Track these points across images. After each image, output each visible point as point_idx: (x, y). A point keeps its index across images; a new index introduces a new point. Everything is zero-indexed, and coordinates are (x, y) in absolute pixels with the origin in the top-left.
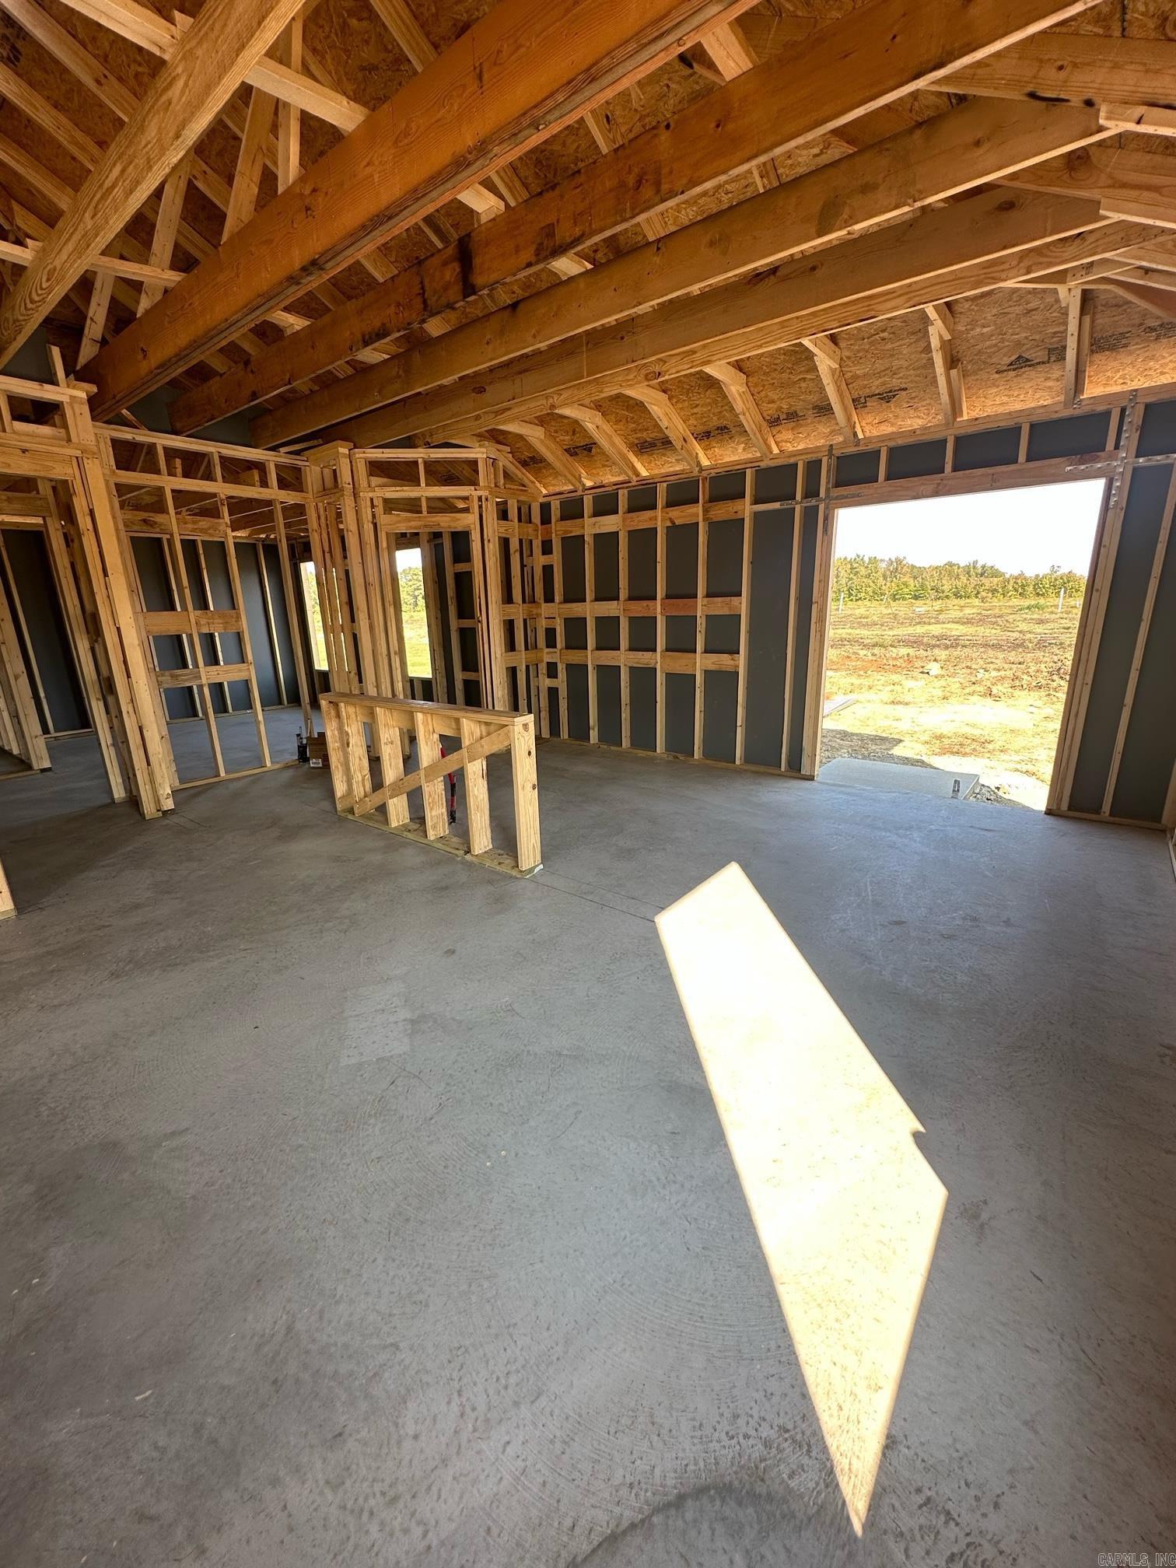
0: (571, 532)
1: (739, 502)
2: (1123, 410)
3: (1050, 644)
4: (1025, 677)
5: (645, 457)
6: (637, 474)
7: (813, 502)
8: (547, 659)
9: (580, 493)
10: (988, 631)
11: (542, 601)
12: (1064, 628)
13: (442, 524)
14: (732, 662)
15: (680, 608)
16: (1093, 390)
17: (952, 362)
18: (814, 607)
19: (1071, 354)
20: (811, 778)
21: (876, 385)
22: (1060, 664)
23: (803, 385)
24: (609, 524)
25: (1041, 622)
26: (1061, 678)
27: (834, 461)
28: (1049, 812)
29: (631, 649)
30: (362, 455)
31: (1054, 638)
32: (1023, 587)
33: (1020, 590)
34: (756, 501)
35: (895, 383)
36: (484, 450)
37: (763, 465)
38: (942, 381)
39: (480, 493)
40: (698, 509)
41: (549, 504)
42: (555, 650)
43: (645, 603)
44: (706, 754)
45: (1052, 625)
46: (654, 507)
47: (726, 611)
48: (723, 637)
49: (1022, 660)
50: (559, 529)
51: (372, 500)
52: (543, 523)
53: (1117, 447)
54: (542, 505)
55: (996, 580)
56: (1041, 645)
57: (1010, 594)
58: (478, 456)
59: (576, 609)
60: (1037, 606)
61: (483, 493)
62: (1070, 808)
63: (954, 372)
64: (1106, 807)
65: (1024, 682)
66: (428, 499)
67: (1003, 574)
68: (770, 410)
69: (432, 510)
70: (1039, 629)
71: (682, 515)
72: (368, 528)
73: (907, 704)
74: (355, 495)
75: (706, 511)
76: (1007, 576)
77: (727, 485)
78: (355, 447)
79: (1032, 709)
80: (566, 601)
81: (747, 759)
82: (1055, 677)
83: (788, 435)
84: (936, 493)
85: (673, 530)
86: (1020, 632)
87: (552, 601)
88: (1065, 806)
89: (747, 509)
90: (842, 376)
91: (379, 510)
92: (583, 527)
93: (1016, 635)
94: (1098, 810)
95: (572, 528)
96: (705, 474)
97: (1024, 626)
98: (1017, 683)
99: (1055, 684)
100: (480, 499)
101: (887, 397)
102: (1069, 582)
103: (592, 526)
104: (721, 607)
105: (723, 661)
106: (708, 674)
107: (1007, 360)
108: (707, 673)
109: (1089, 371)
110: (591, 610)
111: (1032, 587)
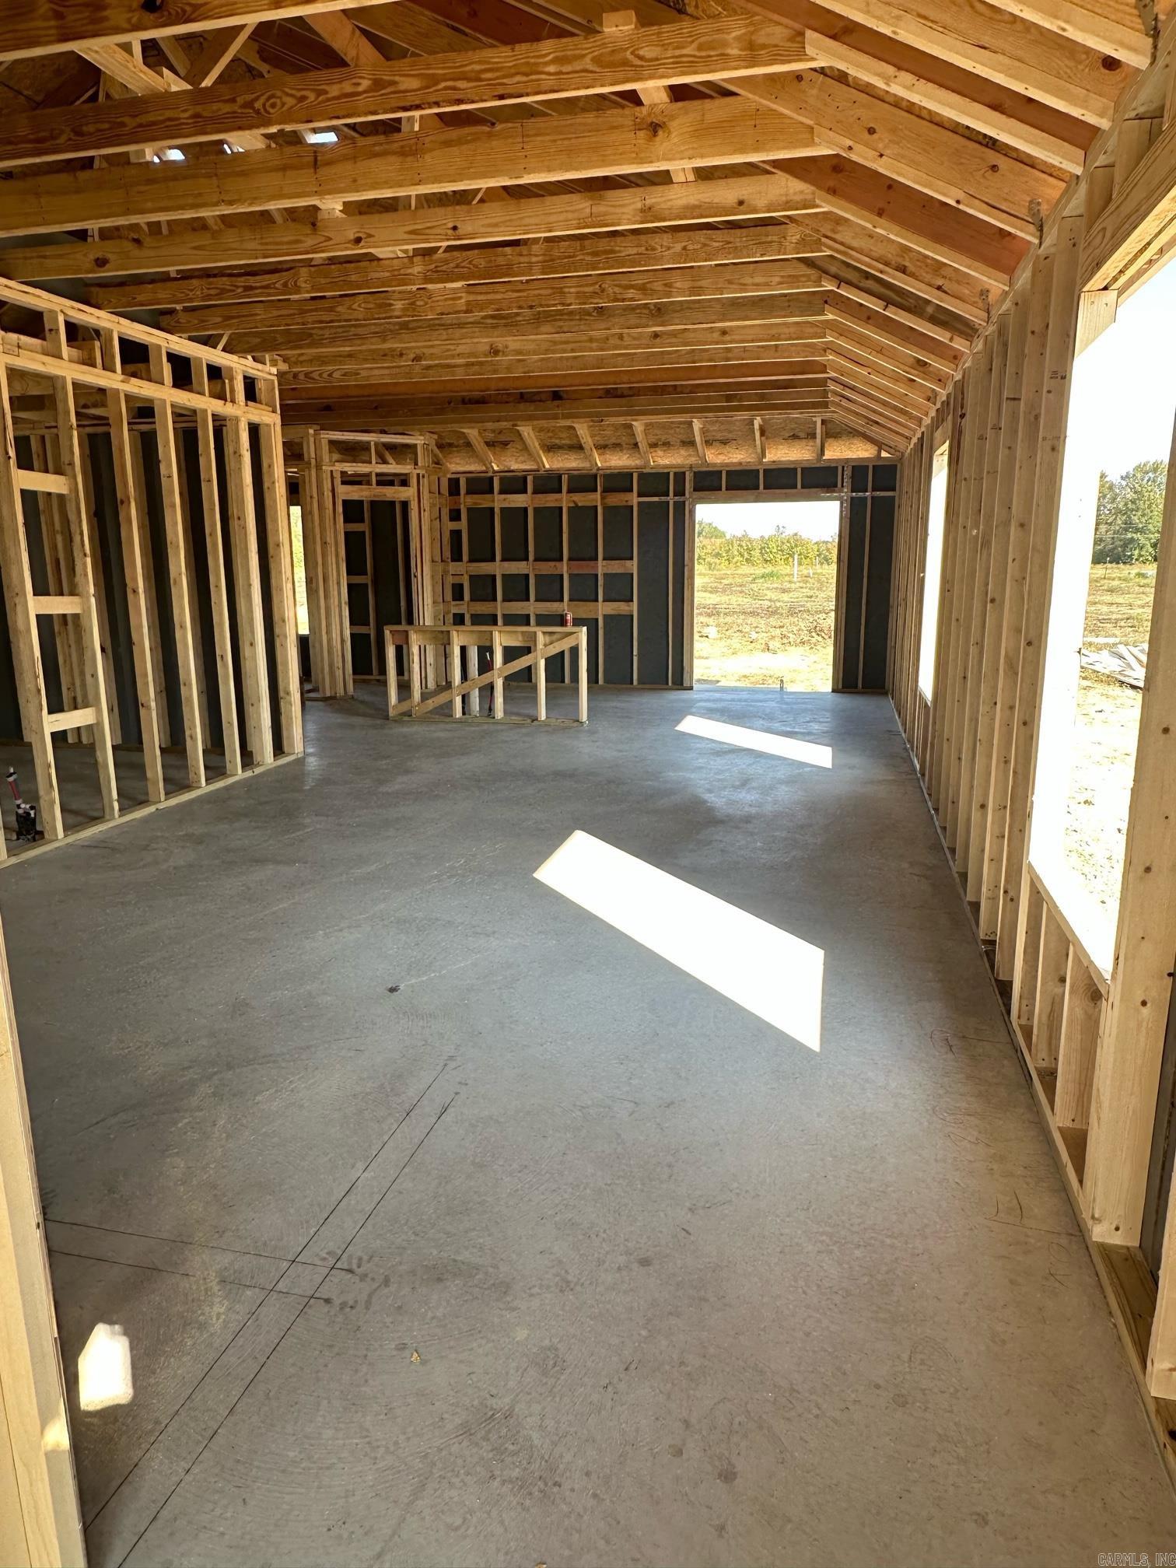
0: (480, 504)
1: (628, 494)
2: (843, 467)
3: (800, 611)
4: (790, 635)
5: (551, 454)
6: (544, 467)
7: (681, 499)
8: (455, 610)
9: (490, 474)
10: (740, 599)
11: (449, 560)
12: (808, 597)
13: (388, 495)
14: (627, 608)
15: (584, 568)
16: (829, 455)
17: (763, 433)
18: (686, 569)
19: (819, 436)
20: (691, 688)
21: (719, 436)
22: (815, 623)
23: (678, 430)
24: (518, 500)
25: (784, 591)
26: (818, 635)
27: (692, 474)
28: (834, 691)
29: (536, 600)
30: (326, 436)
31: (802, 606)
32: (749, 550)
33: (746, 556)
34: (640, 495)
35: (730, 436)
36: (422, 438)
37: (645, 471)
38: (758, 442)
39: (418, 471)
40: (598, 495)
41: (458, 480)
42: (461, 602)
43: (552, 564)
44: (606, 681)
45: (796, 594)
46: (560, 491)
47: (620, 571)
48: (619, 589)
49: (781, 624)
50: (466, 501)
51: (332, 471)
52: (451, 494)
53: (842, 486)
54: (450, 480)
55: (719, 541)
56: (792, 612)
57: (735, 560)
58: (418, 442)
59: (485, 568)
60: (771, 575)
61: (422, 472)
62: (843, 687)
63: (763, 438)
64: (860, 685)
65: (791, 640)
66: (377, 475)
67: (723, 535)
68: (653, 439)
69: (379, 483)
70: (785, 597)
71: (583, 499)
72: (328, 494)
73: (707, 658)
74: (319, 467)
75: (603, 498)
76: (728, 537)
77: (619, 482)
78: (322, 429)
79: (804, 658)
80: (471, 560)
81: (640, 682)
82: (814, 634)
83: (660, 453)
84: (756, 500)
85: (575, 510)
86: (770, 600)
87: (460, 559)
88: (840, 686)
89: (634, 499)
90: (703, 431)
91: (338, 481)
92: (493, 501)
93: (768, 603)
94: (856, 687)
95: (482, 501)
96: (601, 472)
97: (770, 595)
98: (785, 640)
99: (814, 640)
100: (418, 475)
101: (724, 442)
102: (796, 546)
103: (500, 501)
104: (616, 567)
105: (621, 608)
106: (607, 618)
107: (788, 435)
108: (605, 617)
109: (826, 445)
110: (499, 568)
111: (758, 551)
